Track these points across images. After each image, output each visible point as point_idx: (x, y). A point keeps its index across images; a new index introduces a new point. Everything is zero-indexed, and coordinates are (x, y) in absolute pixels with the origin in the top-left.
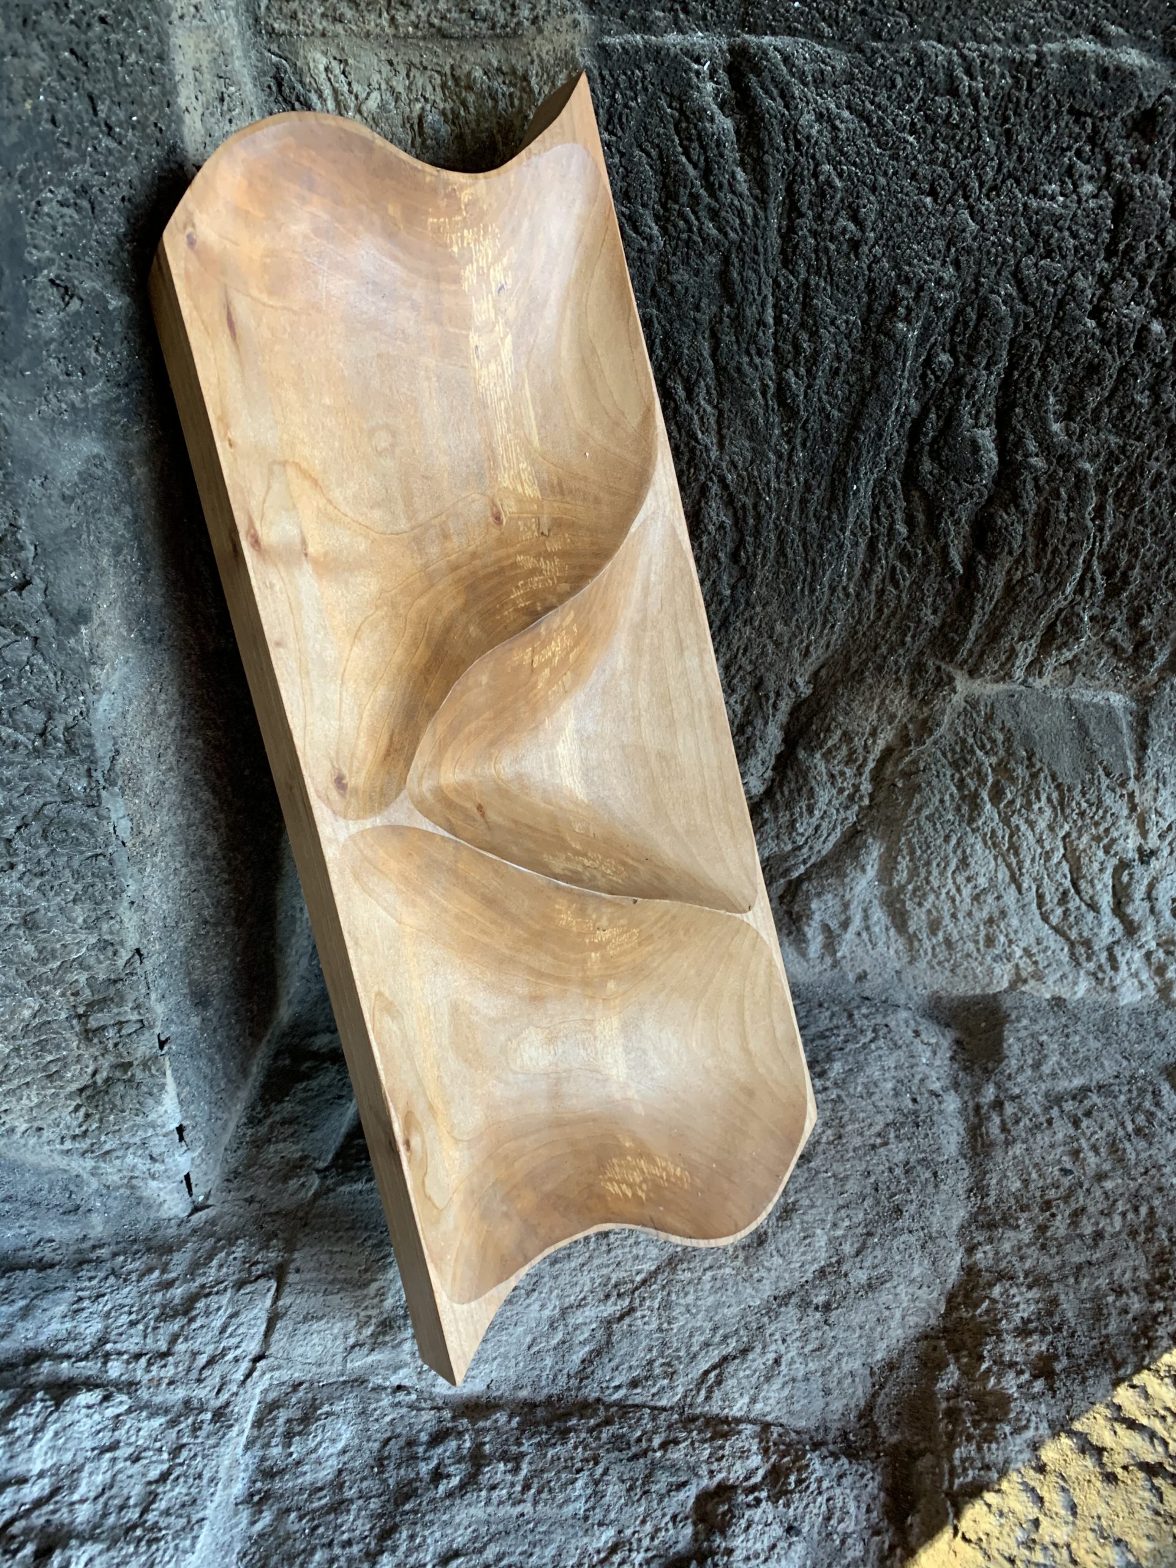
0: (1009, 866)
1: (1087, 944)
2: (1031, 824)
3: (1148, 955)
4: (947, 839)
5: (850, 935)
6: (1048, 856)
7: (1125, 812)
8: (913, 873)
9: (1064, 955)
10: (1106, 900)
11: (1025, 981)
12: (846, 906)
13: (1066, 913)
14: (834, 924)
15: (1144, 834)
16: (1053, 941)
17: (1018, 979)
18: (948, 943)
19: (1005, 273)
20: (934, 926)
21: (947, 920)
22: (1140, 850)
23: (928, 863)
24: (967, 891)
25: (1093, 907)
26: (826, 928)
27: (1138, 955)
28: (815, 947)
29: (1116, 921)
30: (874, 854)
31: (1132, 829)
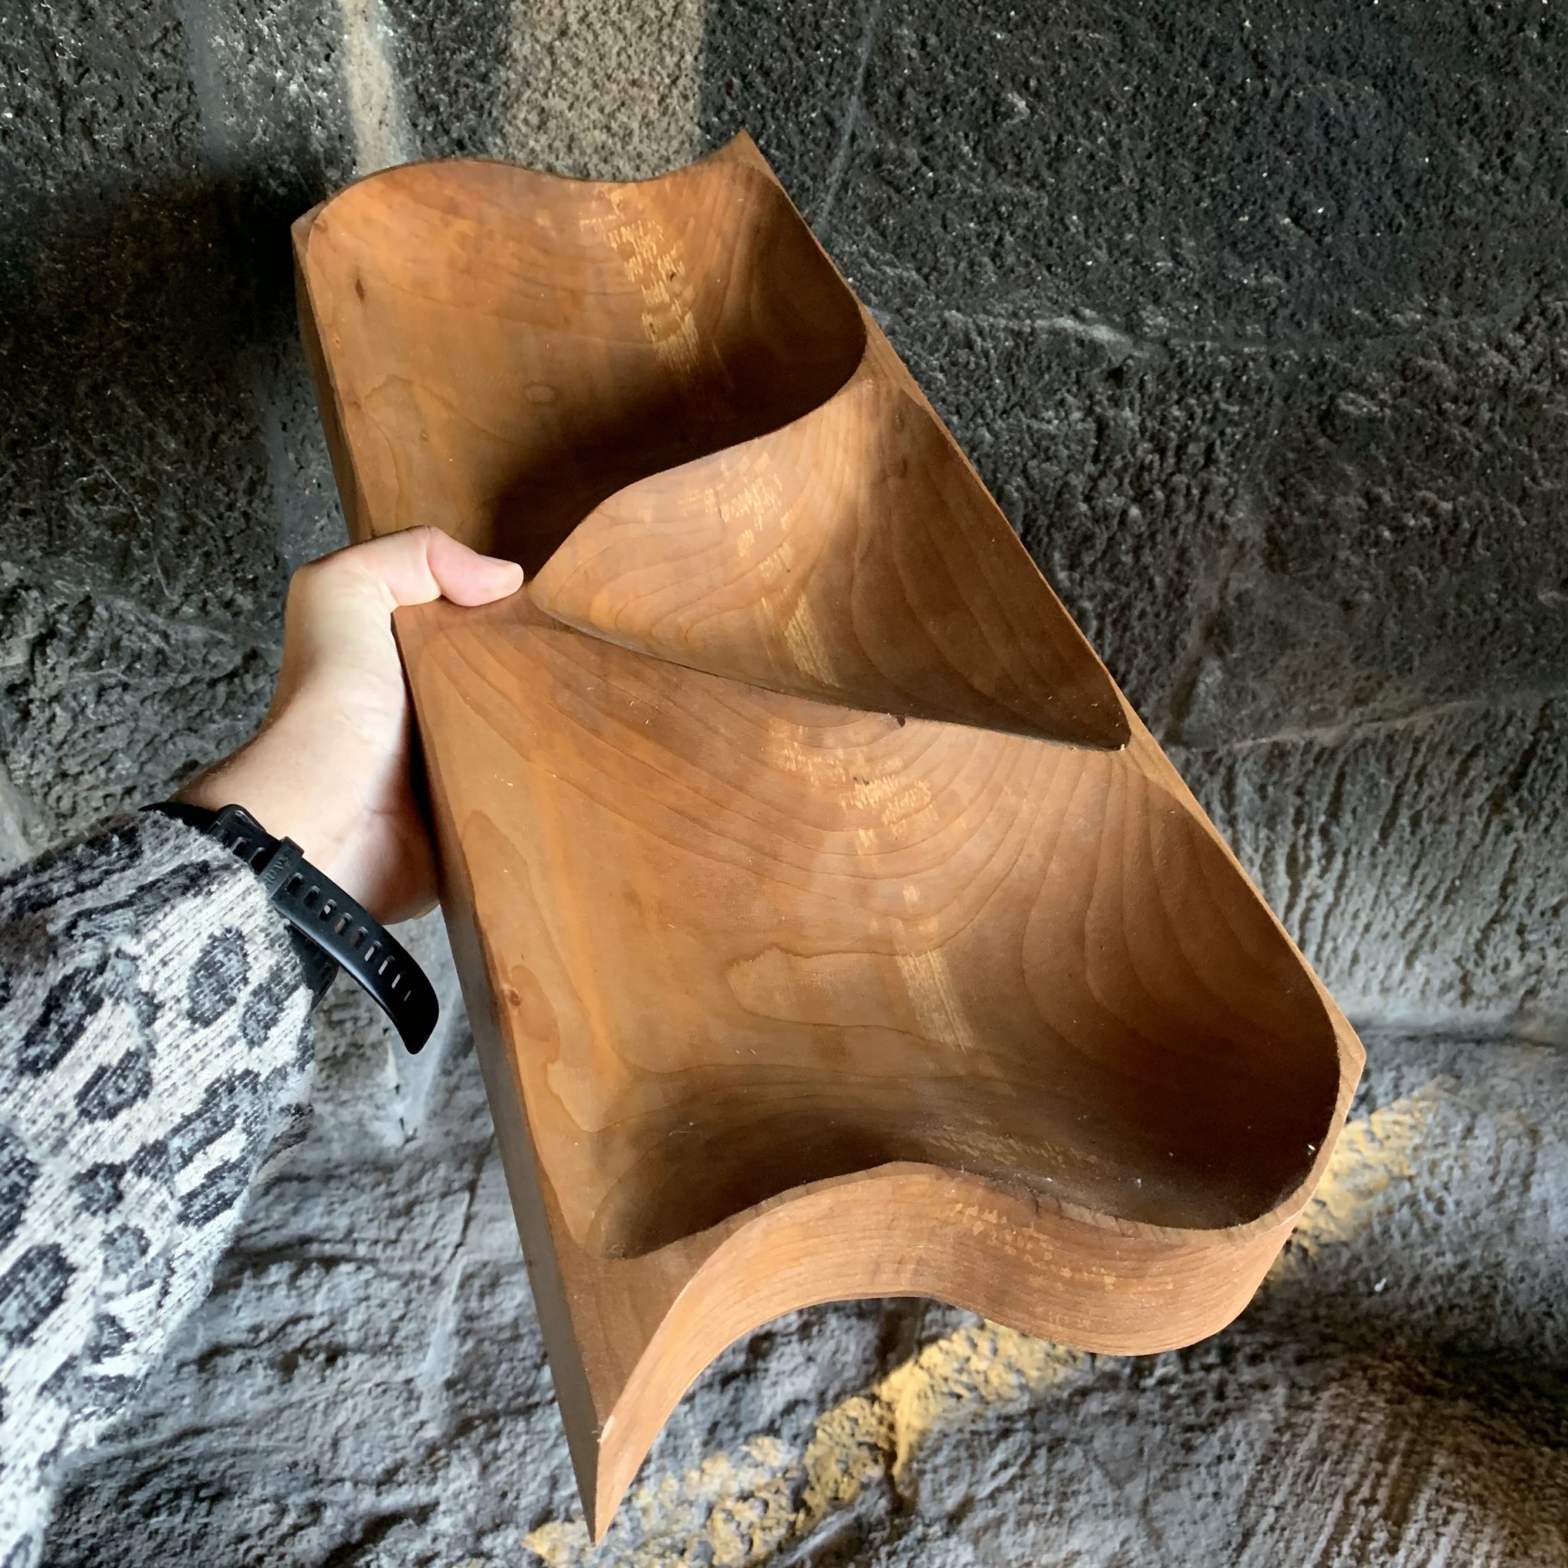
19: (1016, 470)
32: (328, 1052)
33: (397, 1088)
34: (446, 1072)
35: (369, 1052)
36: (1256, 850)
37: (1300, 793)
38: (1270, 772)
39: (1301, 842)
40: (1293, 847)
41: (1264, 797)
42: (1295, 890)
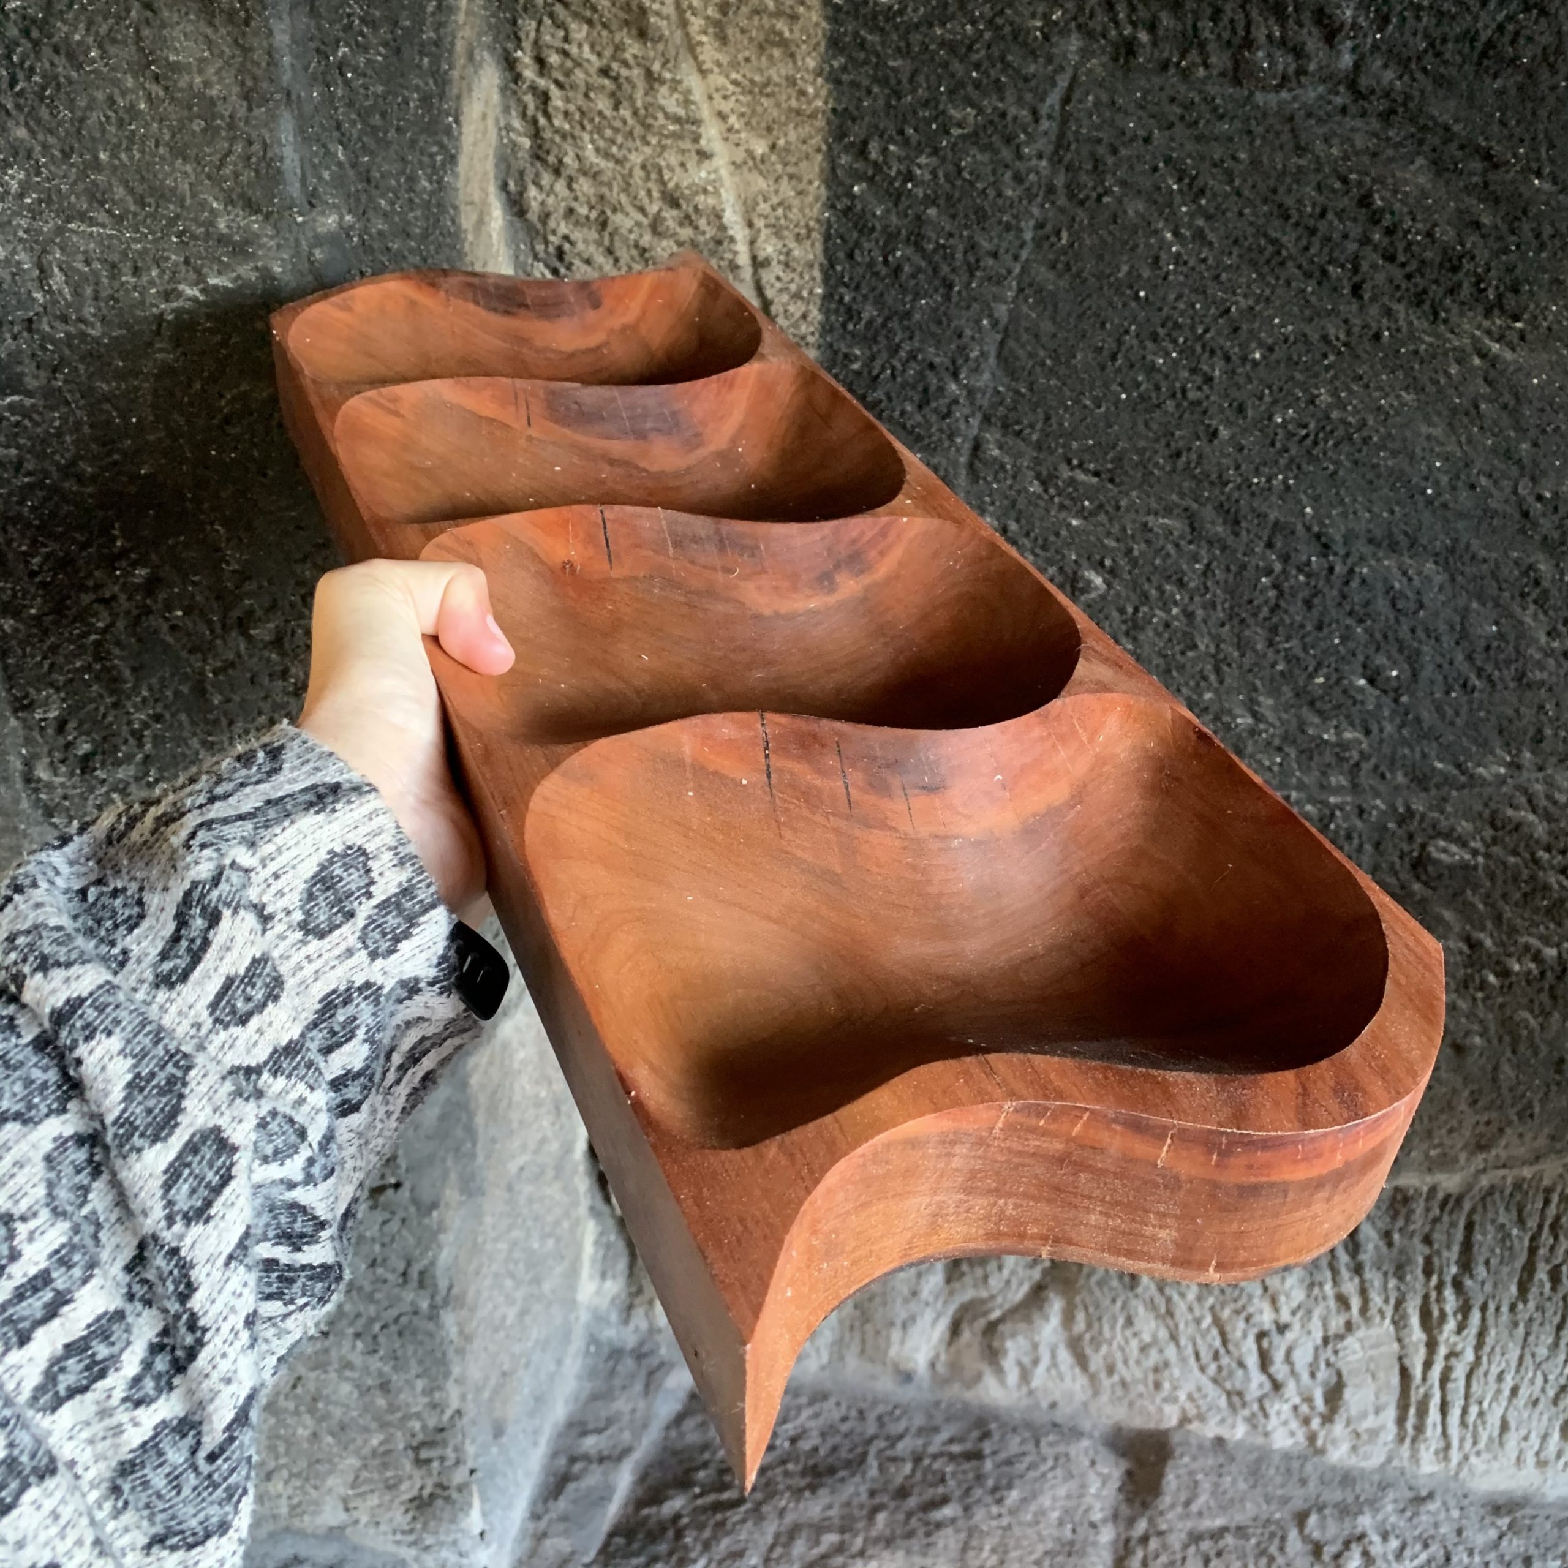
0: (1167, 1326)
1: (1240, 1394)
2: (1182, 1295)
3: (1295, 1408)
4: (1114, 1301)
5: (1040, 1371)
6: (1198, 1321)
7: (1259, 1291)
8: (1089, 1326)
9: (1223, 1402)
10: (1252, 1360)
11: (1190, 1421)
12: (1035, 1346)
13: (1220, 1369)
14: (1026, 1361)
15: (1277, 1310)
16: (1210, 1389)
17: (1185, 1420)
18: (1124, 1384)
20: (1111, 1370)
21: (1120, 1365)
22: (1276, 1323)
23: (1100, 1319)
24: (1134, 1344)
25: (1241, 1364)
26: (1020, 1364)
27: (1286, 1408)
28: (1013, 1376)
29: (1263, 1378)
30: (1056, 1306)
31: (1266, 1307)
32: (414, 1493)
33: (482, 1534)
34: (535, 1517)
35: (455, 1495)
36: (1386, 1301)
37: (1427, 1240)
38: (1394, 1218)
39: (1433, 1295)
40: (1426, 1297)
41: (1390, 1244)
42: (1431, 1346)
